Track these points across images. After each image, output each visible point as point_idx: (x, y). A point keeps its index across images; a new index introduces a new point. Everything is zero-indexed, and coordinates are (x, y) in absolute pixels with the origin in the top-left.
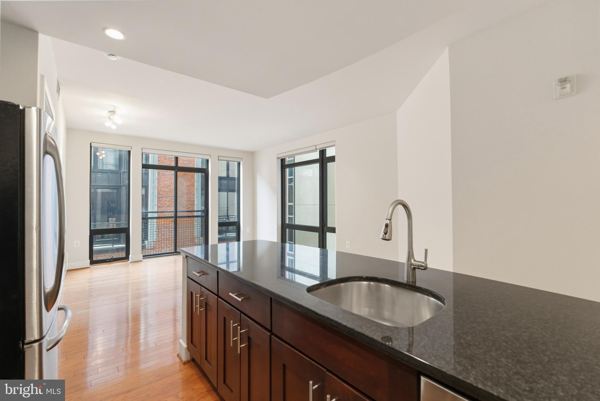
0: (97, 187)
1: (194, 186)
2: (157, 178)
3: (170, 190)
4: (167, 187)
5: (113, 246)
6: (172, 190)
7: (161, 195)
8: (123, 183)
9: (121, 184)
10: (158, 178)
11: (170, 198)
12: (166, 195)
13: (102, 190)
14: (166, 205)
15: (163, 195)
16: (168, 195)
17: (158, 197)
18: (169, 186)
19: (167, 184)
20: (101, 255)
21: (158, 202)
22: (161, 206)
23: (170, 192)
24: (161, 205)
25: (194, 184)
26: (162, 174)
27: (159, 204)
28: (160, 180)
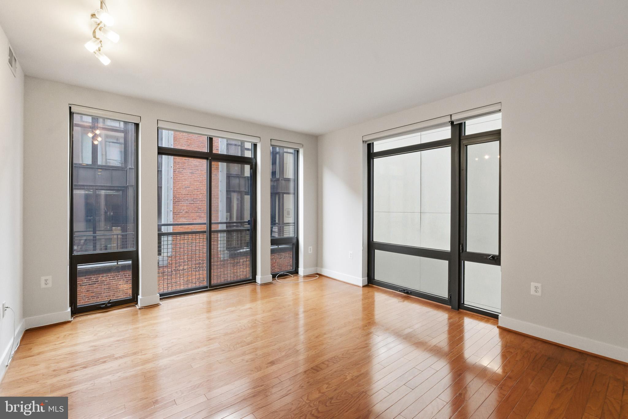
0: (97, 188)
1: (218, 187)
2: (172, 176)
3: (188, 193)
4: (185, 189)
5: (117, 264)
6: (190, 193)
7: (178, 198)
8: (129, 183)
9: (128, 185)
10: (174, 177)
11: (188, 203)
12: (184, 198)
13: (106, 191)
14: (184, 211)
15: (180, 198)
16: (186, 198)
17: (173, 201)
18: (187, 187)
19: (185, 185)
20: (102, 275)
21: (173, 207)
22: (178, 213)
23: (188, 195)
24: (177, 211)
25: (218, 185)
26: (179, 172)
27: (175, 210)
28: (176, 179)
